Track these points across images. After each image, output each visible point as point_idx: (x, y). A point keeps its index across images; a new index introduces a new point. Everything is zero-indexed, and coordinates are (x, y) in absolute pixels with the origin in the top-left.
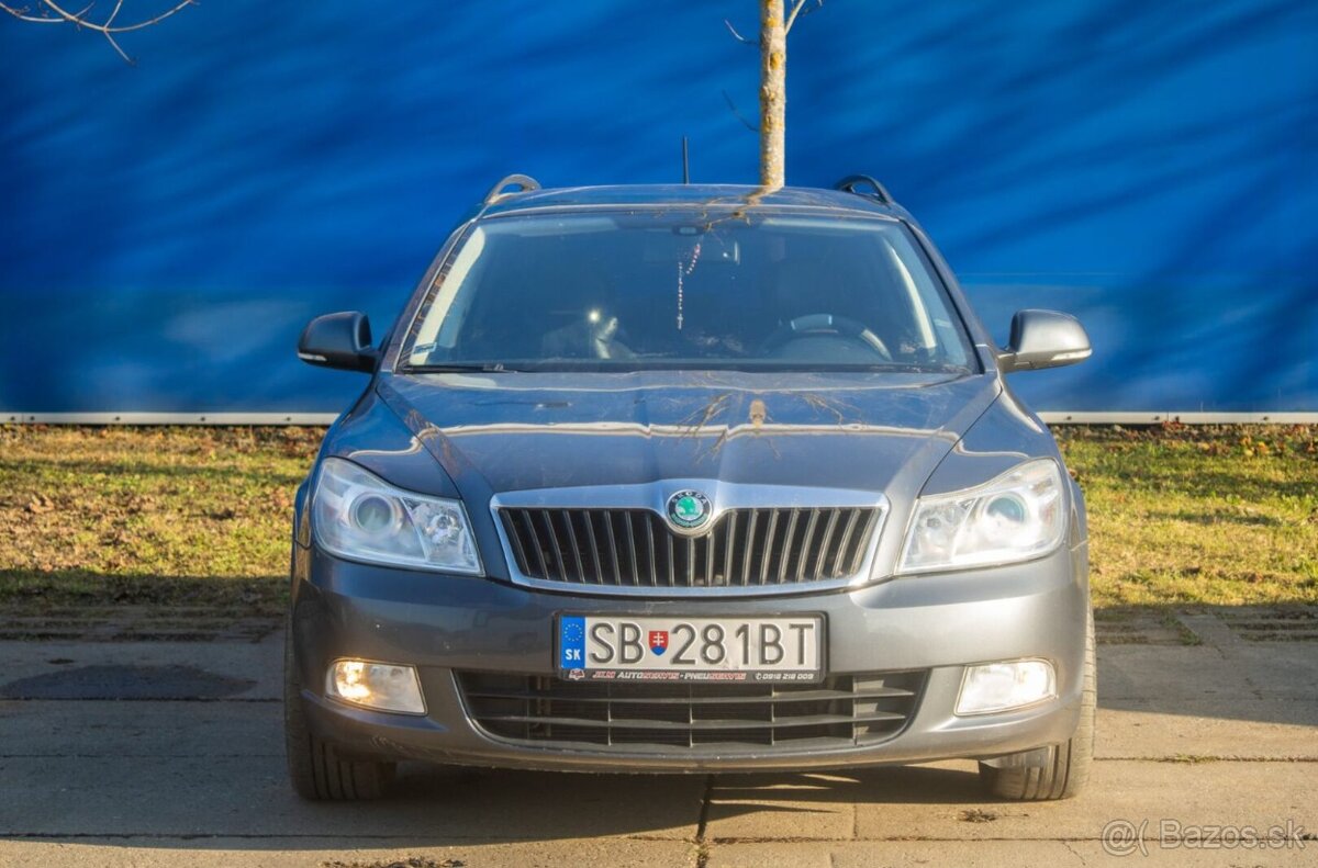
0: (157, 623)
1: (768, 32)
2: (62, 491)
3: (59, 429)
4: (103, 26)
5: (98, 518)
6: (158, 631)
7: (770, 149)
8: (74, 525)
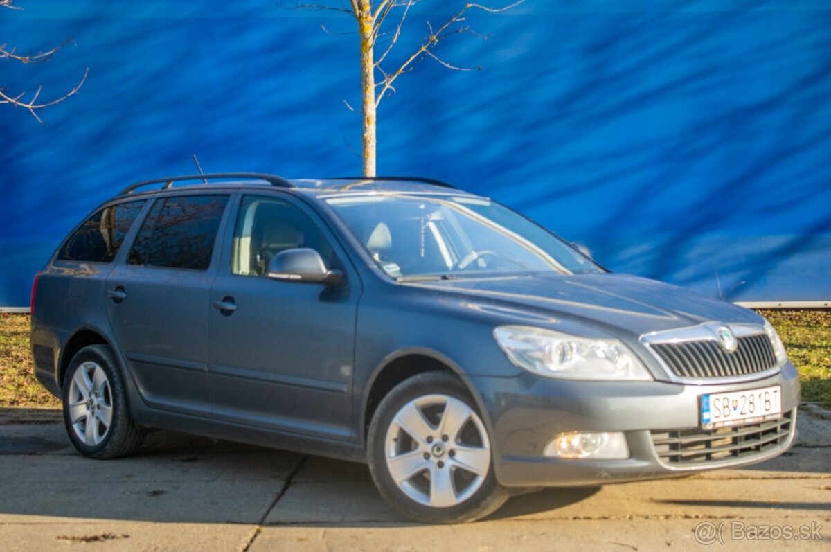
0: (33, 415)
1: (366, 106)
2: (8, 347)
3: (15, 316)
4: (28, 104)
5: (21, 361)
6: (31, 419)
7: (367, 167)
8: (7, 365)
